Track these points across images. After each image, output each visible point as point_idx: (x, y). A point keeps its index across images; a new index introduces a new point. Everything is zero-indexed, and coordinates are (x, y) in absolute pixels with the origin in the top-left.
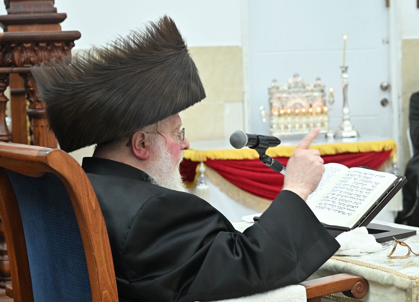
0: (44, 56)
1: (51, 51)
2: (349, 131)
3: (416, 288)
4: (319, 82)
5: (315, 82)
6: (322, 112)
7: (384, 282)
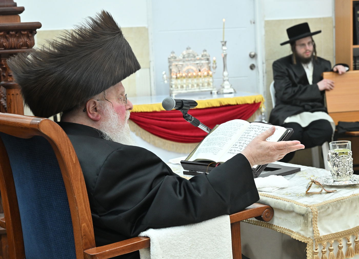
0: (14, 41)
1: (19, 37)
2: (228, 89)
3: (311, 213)
4: (205, 53)
5: (202, 53)
6: (208, 75)
7: (287, 209)
